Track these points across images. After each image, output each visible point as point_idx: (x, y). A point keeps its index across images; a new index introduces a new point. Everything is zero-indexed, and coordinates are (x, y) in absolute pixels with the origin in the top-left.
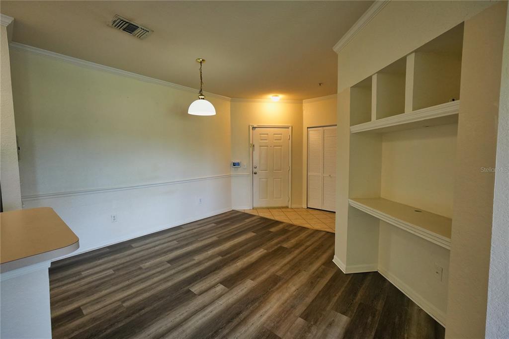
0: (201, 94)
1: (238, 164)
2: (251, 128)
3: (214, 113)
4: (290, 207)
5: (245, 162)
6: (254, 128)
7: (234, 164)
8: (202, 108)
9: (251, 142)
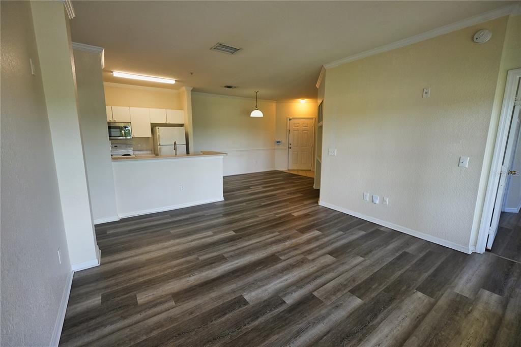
0: (256, 108)
1: (280, 142)
2: (288, 119)
3: (262, 116)
4: (312, 170)
5: (284, 141)
6: (290, 119)
7: (278, 142)
8: (257, 114)
9: (288, 128)
